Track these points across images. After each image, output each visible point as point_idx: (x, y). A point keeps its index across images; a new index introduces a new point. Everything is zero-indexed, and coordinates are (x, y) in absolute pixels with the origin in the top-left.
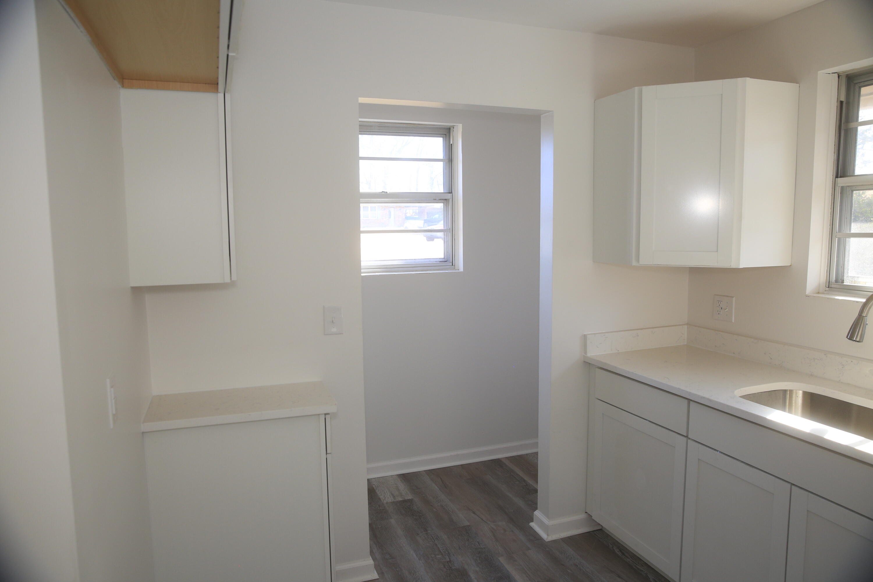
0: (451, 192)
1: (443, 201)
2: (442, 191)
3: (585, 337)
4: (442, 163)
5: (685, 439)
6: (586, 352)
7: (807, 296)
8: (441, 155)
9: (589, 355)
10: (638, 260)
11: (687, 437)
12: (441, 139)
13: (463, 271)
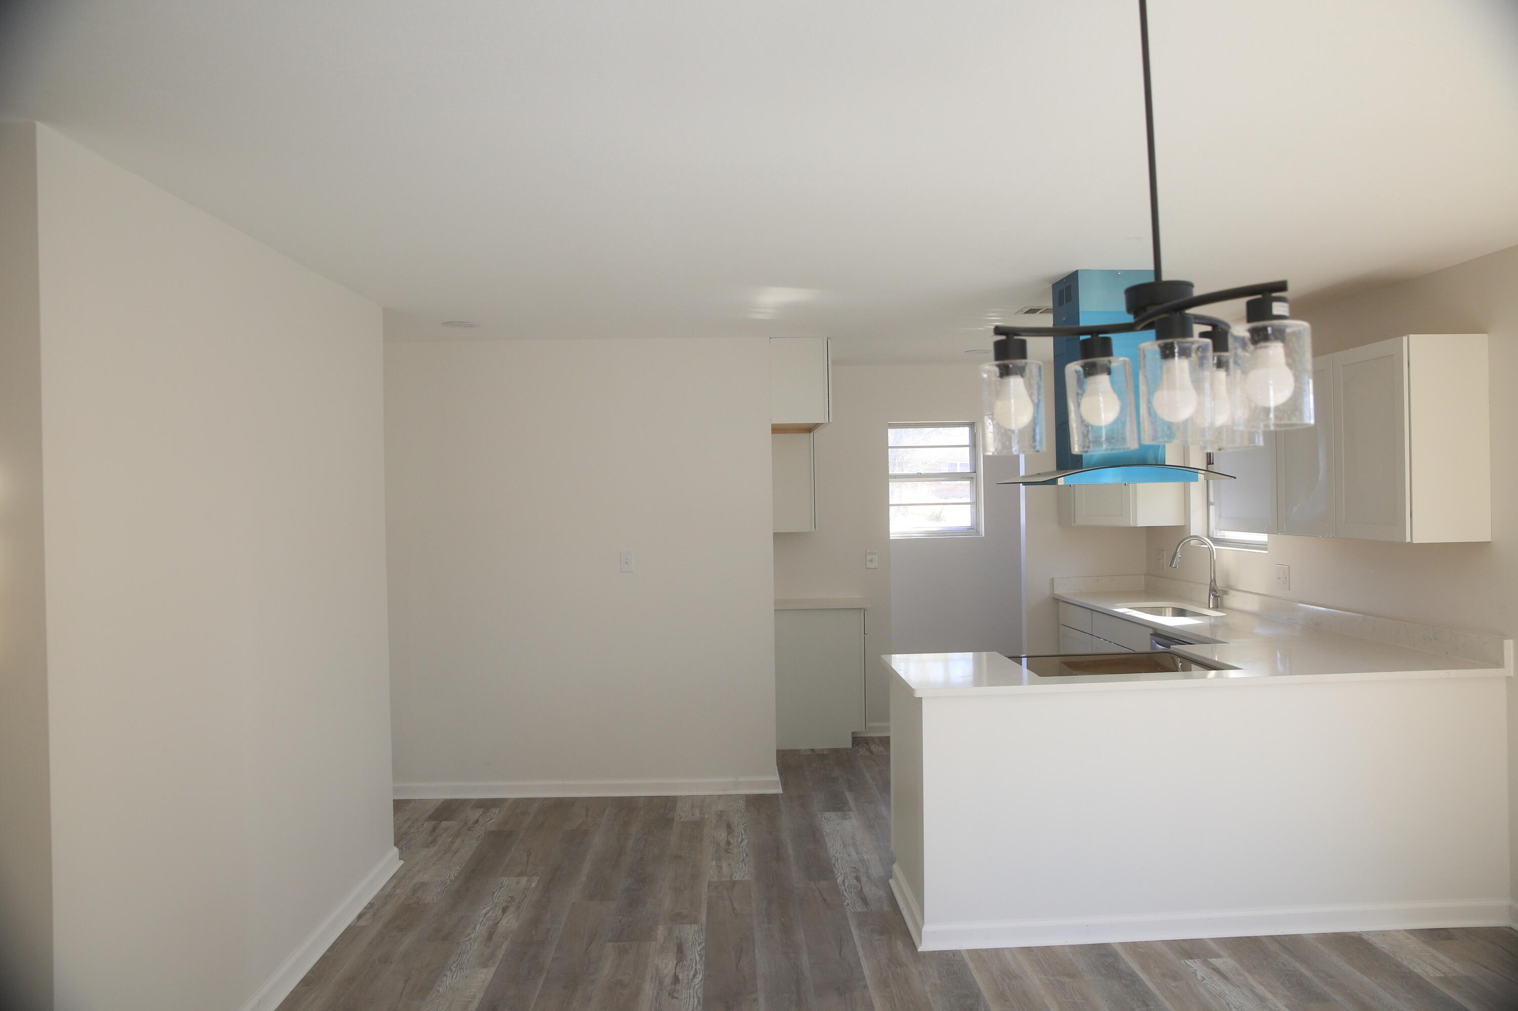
0: (975, 472)
1: (969, 479)
2: (969, 471)
3: (1053, 580)
4: (968, 448)
5: (1091, 636)
6: (1054, 591)
7: (1192, 546)
8: (967, 442)
9: (1056, 592)
10: (1075, 522)
11: (1092, 635)
12: (968, 428)
13: (983, 536)
